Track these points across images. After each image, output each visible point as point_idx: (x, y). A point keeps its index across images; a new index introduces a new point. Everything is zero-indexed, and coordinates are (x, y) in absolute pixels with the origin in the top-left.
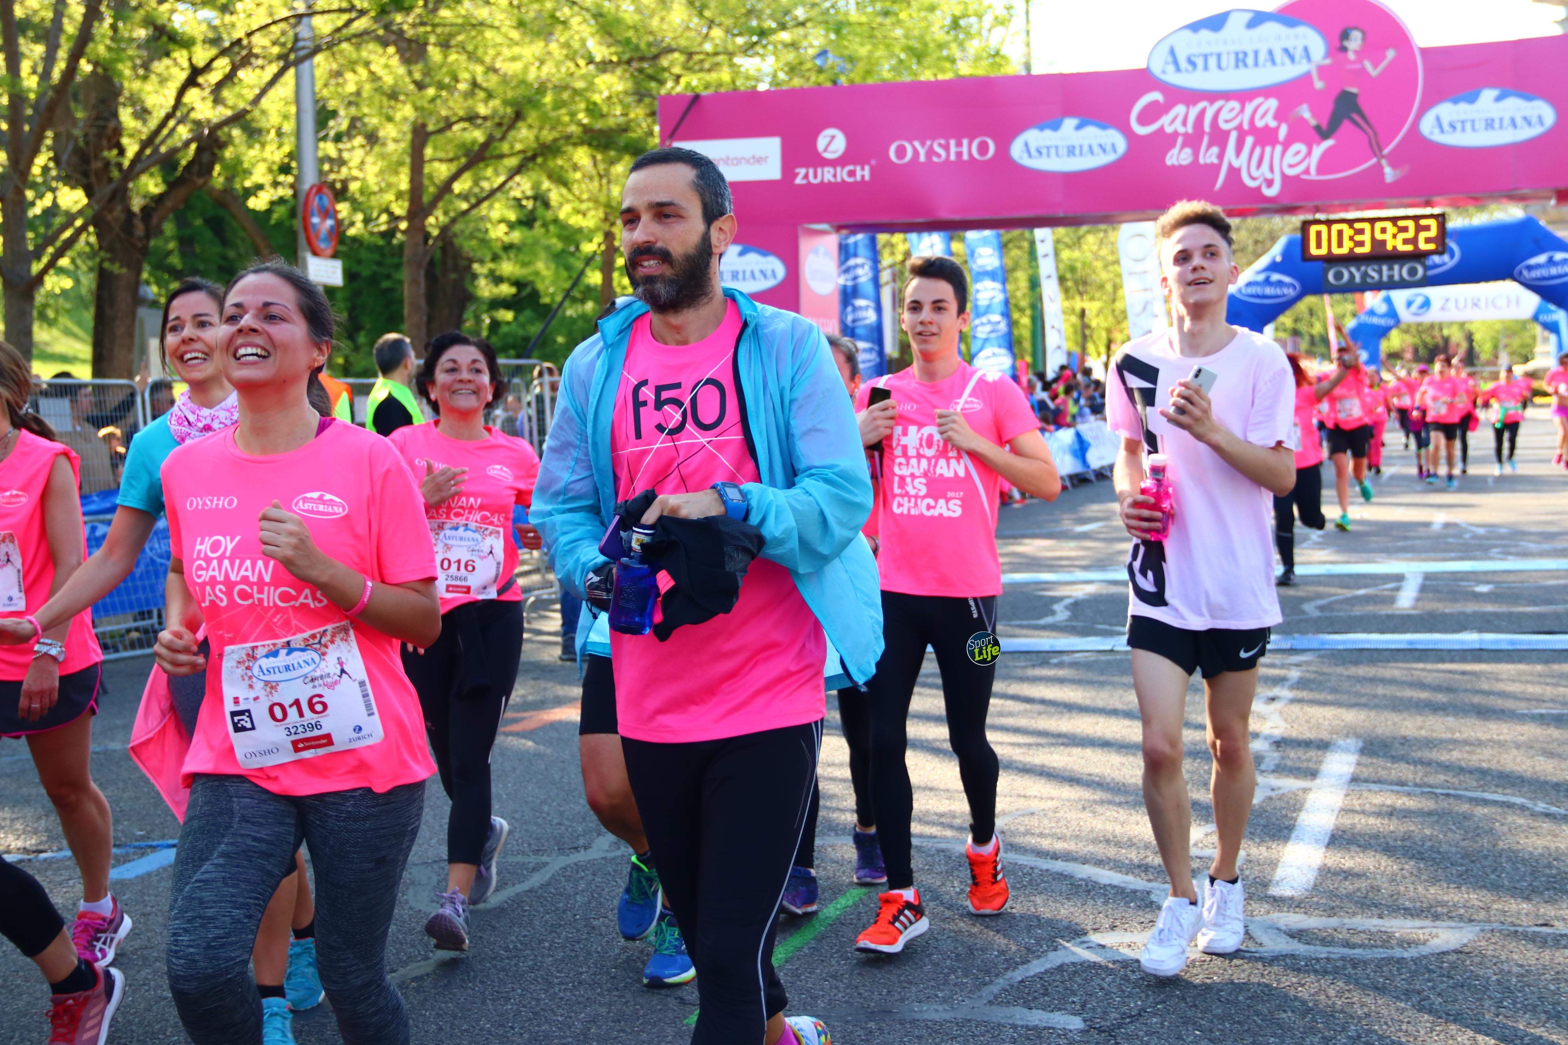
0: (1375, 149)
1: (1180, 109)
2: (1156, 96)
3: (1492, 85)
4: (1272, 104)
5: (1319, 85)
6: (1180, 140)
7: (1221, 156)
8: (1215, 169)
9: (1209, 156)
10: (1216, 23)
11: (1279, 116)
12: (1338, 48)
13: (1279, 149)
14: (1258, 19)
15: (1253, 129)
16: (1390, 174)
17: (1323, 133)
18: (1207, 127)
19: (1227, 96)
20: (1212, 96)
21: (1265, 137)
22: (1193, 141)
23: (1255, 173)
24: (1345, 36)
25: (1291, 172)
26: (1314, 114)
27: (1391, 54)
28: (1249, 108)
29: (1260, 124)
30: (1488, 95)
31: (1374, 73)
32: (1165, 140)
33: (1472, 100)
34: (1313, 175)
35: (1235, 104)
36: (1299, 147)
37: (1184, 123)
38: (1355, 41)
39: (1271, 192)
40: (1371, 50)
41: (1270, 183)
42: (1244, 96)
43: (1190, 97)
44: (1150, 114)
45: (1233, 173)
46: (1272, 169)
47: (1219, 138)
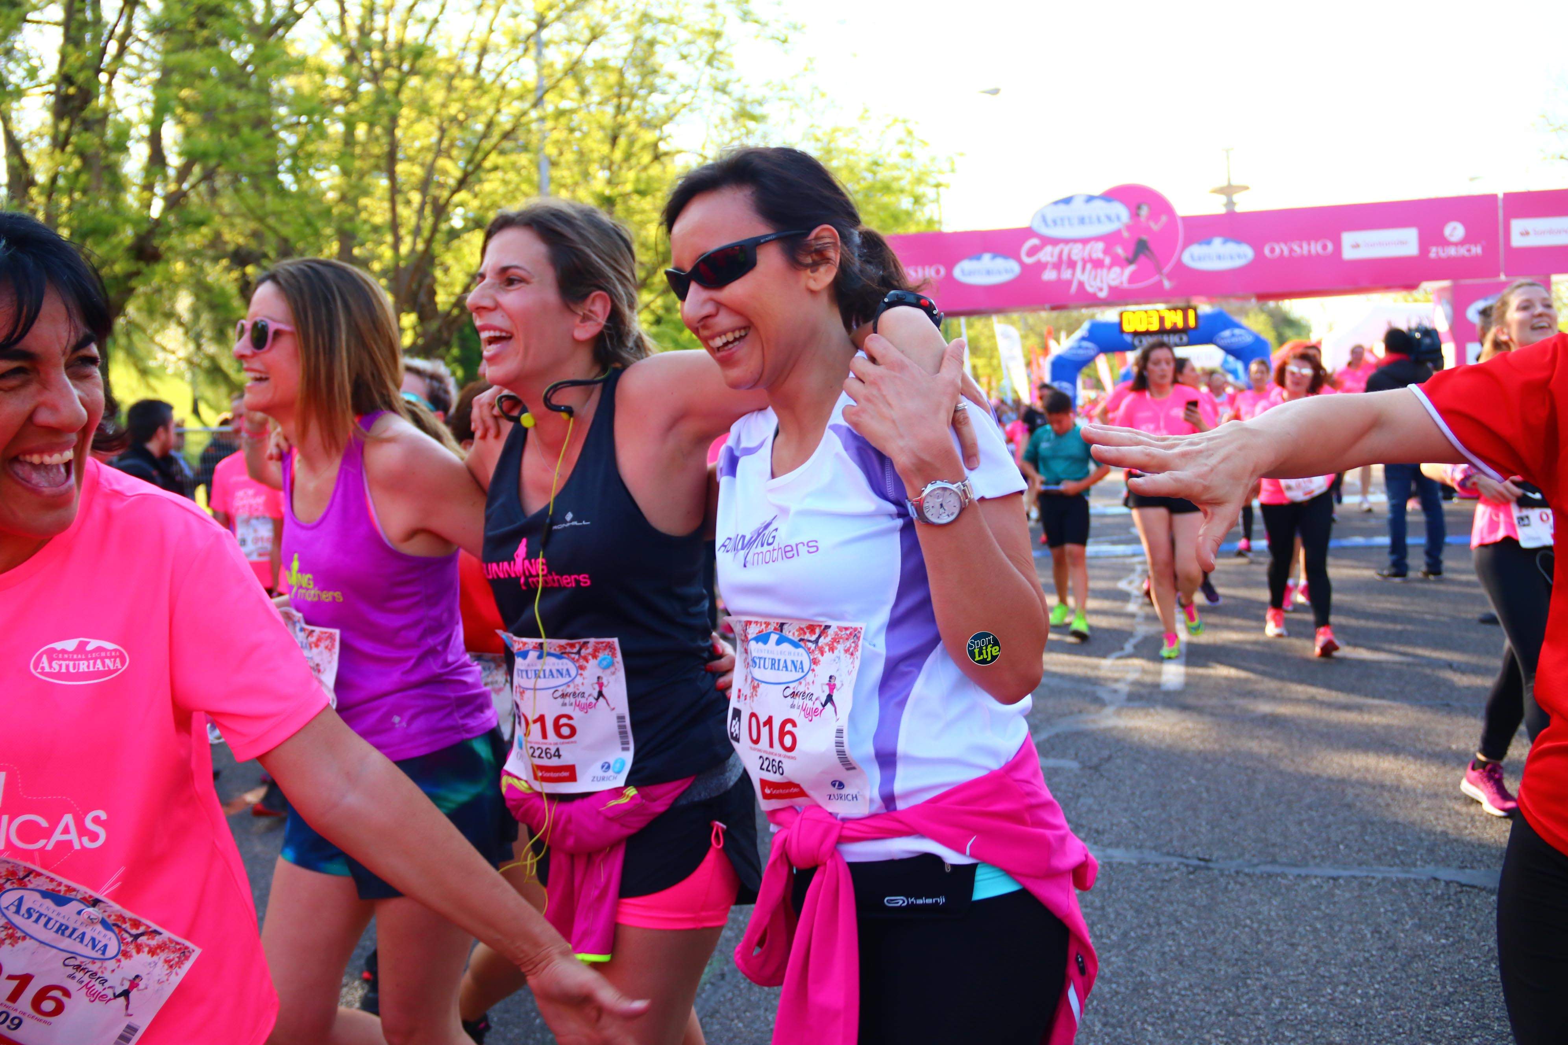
0: (1158, 270)
1: (1049, 249)
2: (1034, 241)
3: (1219, 235)
4: (1100, 245)
5: (1126, 234)
6: (1049, 266)
7: (1073, 274)
8: (1069, 283)
9: (1066, 274)
10: (1067, 201)
11: (1106, 252)
12: (1135, 214)
13: (1105, 271)
14: (1090, 199)
15: (1091, 260)
16: (1167, 284)
17: (1130, 262)
18: (1065, 257)
19: (1075, 241)
20: (1067, 241)
21: (1098, 264)
22: (1057, 266)
23: (1093, 283)
24: (1138, 208)
25: (1114, 283)
26: (1125, 249)
27: (1164, 218)
28: (1088, 247)
29: (1094, 256)
30: (1217, 242)
31: (1155, 227)
32: (1041, 267)
33: (1209, 243)
34: (1126, 285)
35: (1079, 246)
36: (1116, 270)
37: (1052, 255)
38: (1144, 211)
39: (1103, 294)
40: (1154, 215)
41: (1101, 290)
42: (1085, 241)
43: (1055, 242)
44: (1033, 251)
45: (1081, 285)
46: (1102, 281)
47: (1072, 264)
